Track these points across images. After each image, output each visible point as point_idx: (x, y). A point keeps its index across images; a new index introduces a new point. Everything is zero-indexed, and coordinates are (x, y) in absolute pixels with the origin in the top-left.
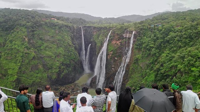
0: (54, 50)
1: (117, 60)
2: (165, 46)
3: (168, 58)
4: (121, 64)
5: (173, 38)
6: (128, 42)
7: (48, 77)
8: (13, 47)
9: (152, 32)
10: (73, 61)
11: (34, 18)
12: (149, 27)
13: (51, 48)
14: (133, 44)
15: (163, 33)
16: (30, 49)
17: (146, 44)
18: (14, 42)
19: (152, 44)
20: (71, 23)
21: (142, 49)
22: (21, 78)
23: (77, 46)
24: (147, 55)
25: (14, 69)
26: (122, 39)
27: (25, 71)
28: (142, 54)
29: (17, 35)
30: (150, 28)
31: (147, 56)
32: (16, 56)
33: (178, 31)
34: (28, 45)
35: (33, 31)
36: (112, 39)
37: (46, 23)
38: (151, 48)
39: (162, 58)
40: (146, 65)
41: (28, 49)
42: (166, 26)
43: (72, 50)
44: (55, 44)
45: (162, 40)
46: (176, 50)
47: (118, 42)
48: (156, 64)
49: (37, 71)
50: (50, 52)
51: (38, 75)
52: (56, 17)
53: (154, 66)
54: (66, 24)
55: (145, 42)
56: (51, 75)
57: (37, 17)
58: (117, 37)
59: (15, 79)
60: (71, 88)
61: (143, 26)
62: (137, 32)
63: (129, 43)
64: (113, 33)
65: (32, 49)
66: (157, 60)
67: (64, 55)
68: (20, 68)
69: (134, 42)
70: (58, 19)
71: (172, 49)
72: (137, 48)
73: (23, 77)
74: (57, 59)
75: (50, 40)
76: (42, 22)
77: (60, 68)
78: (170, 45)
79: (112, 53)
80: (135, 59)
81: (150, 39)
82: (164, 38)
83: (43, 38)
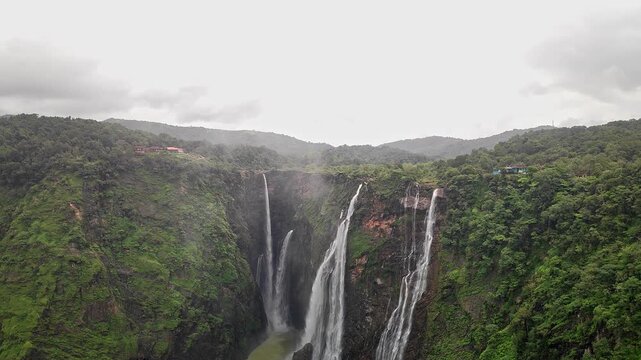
0: (167, 252)
1: (382, 287)
2: (545, 237)
3: (558, 280)
4: (397, 304)
5: (568, 213)
6: (417, 225)
7: (140, 346)
8: (30, 241)
9: (495, 191)
10: (232, 289)
11: (111, 146)
12: (484, 175)
13: (158, 243)
14: (435, 233)
15: (535, 194)
16: (87, 246)
17: (478, 232)
18: (37, 222)
19: (500, 232)
21: (468, 249)
22: (46, 350)
23: (247, 237)
24: (483, 270)
25: (23, 318)
26: (398, 216)
27: (62, 324)
28: (469, 268)
29: (50, 200)
30: (489, 179)
31: (487, 275)
32: (38, 271)
33: (582, 190)
34: (81, 234)
35: (103, 188)
36: (363, 215)
37: (148, 162)
38: (498, 247)
39: (538, 280)
40: (484, 306)
41: (79, 248)
42: (543, 172)
43: (228, 250)
44: (171, 231)
45: (533, 221)
46: (582, 254)
47: (383, 226)
48: (519, 301)
49: (104, 327)
50: (152, 258)
51: (108, 340)
52: (181, 141)
53: (512, 308)
54: (213, 165)
55: (475, 225)
56: (151, 340)
57: (120, 141)
58: (379, 207)
59: (23, 354)
61: (465, 172)
62: (447, 192)
63: (421, 227)
64: (368, 193)
65: (96, 246)
66: (520, 287)
67: (202, 269)
68: (45, 314)
69: (437, 224)
70: (191, 147)
71: (570, 250)
72: (450, 245)
73: (52, 346)
74: (175, 282)
75: (156, 216)
76: (135, 160)
77: (183, 314)
78: (562, 236)
79: (364, 261)
80: (445, 284)
81: (492, 215)
82: (539, 212)
83: (135, 210)
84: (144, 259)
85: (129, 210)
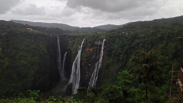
0: (29, 59)
1: (90, 66)
2: (132, 51)
4: (94, 70)
5: (137, 45)
7: (22, 86)
9: (120, 39)
11: (10, 28)
13: (26, 57)
14: (104, 51)
15: (130, 40)
16: (4, 58)
17: (115, 50)
19: (121, 50)
20: (47, 32)
21: (112, 55)
26: (94, 47)
28: (113, 60)
30: (118, 36)
31: (117, 62)
33: (141, 38)
34: (2, 55)
35: (7, 41)
36: (85, 47)
37: (21, 33)
38: (120, 54)
39: (129, 63)
40: (116, 70)
41: (1, 59)
42: (132, 33)
43: (47, 58)
44: (30, 53)
45: (129, 47)
47: (90, 50)
48: (125, 68)
49: (11, 81)
50: (25, 61)
51: (13, 85)
55: (114, 49)
57: (12, 27)
58: (89, 45)
60: (46, 96)
61: (112, 34)
62: (107, 40)
63: (100, 50)
64: (86, 41)
65: (7, 58)
66: (125, 65)
67: (40, 64)
69: (104, 49)
70: (34, 28)
72: (108, 54)
74: (32, 67)
75: (25, 49)
76: (17, 32)
77: (35, 76)
78: (136, 51)
79: (86, 60)
80: (106, 65)
81: (118, 46)
82: (130, 45)
83: (18, 47)
84: (22, 61)
85: (16, 47)
